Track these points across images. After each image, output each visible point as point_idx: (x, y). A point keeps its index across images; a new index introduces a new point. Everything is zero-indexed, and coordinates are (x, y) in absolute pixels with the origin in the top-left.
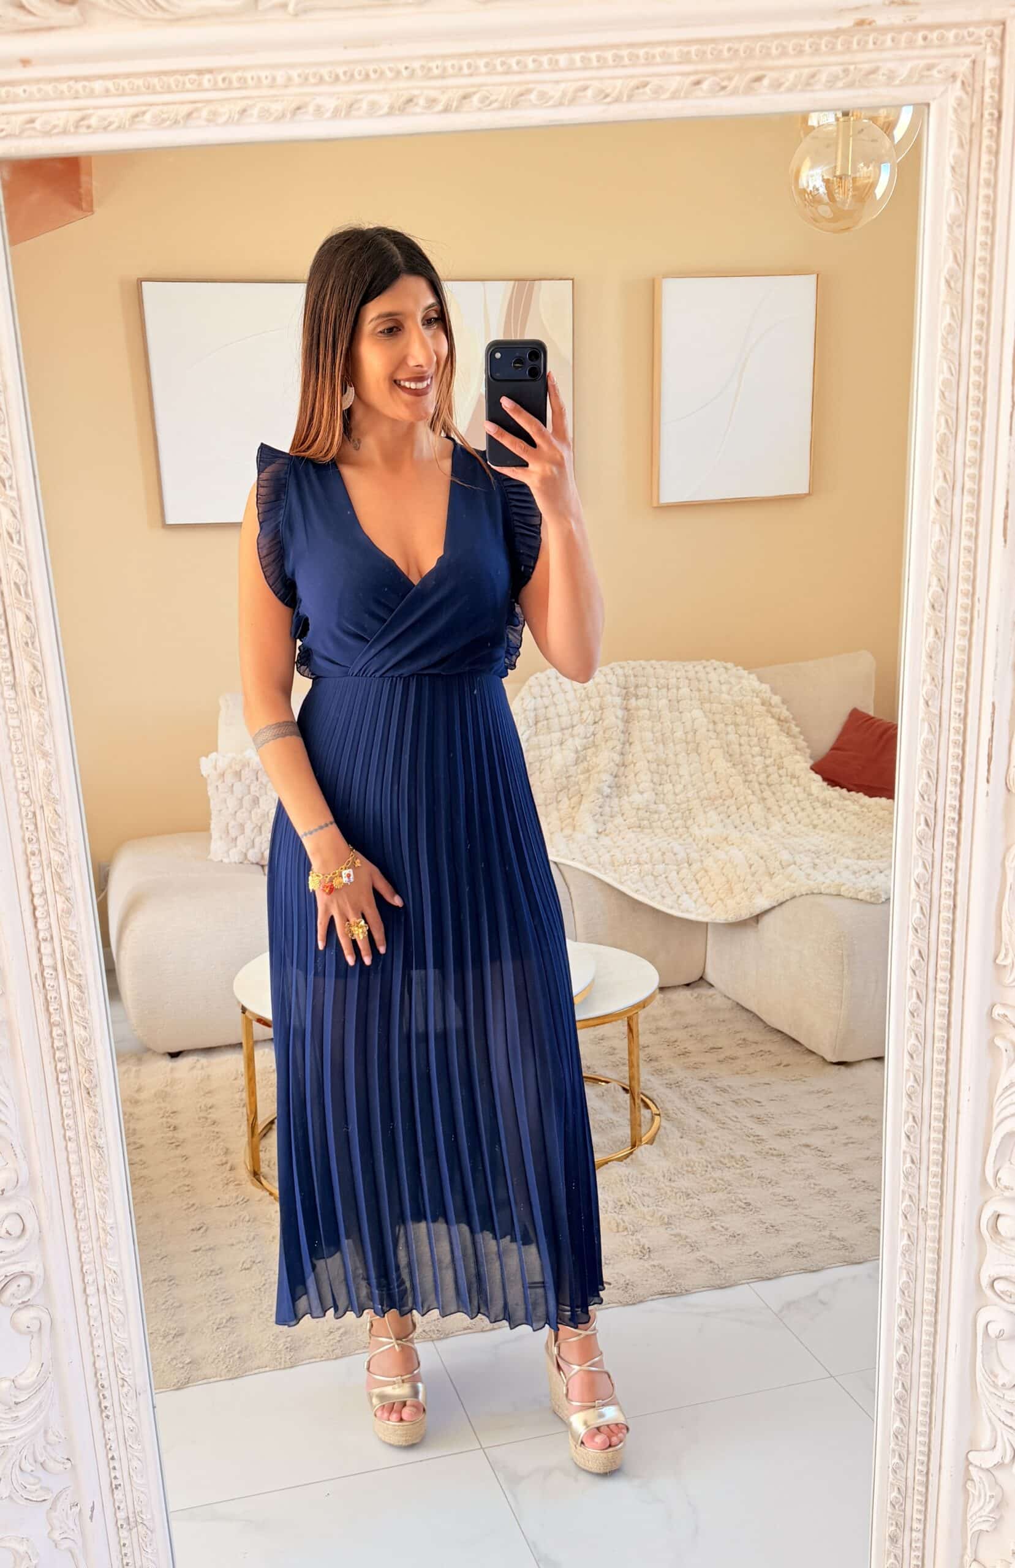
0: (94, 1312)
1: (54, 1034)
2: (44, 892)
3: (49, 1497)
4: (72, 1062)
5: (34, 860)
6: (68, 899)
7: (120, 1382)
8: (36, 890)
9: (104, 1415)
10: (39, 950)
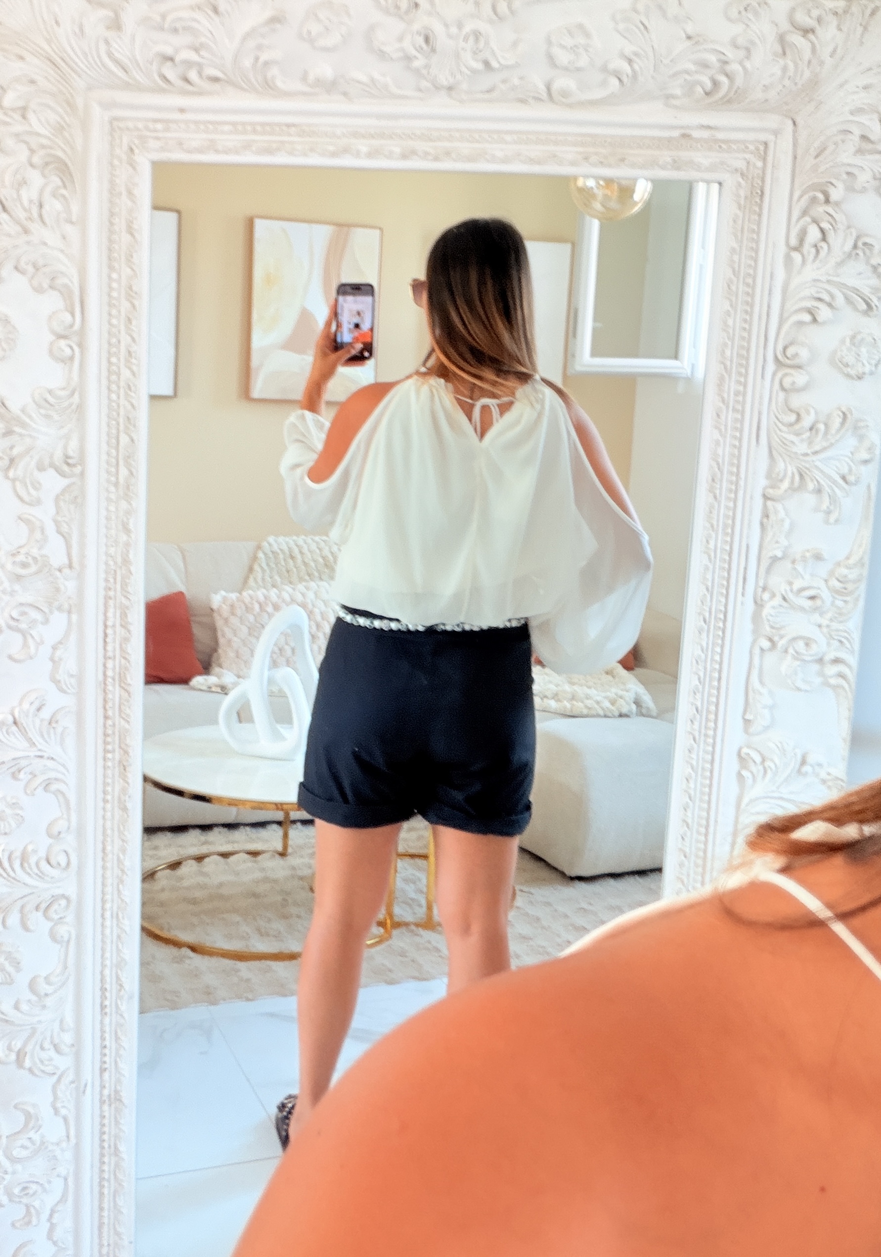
0: (108, 931)
1: (107, 726)
2: (114, 626)
3: (59, 1073)
4: (117, 746)
5: (111, 603)
6: (129, 631)
7: (119, 987)
8: (110, 623)
9: (104, 1012)
10: (105, 666)
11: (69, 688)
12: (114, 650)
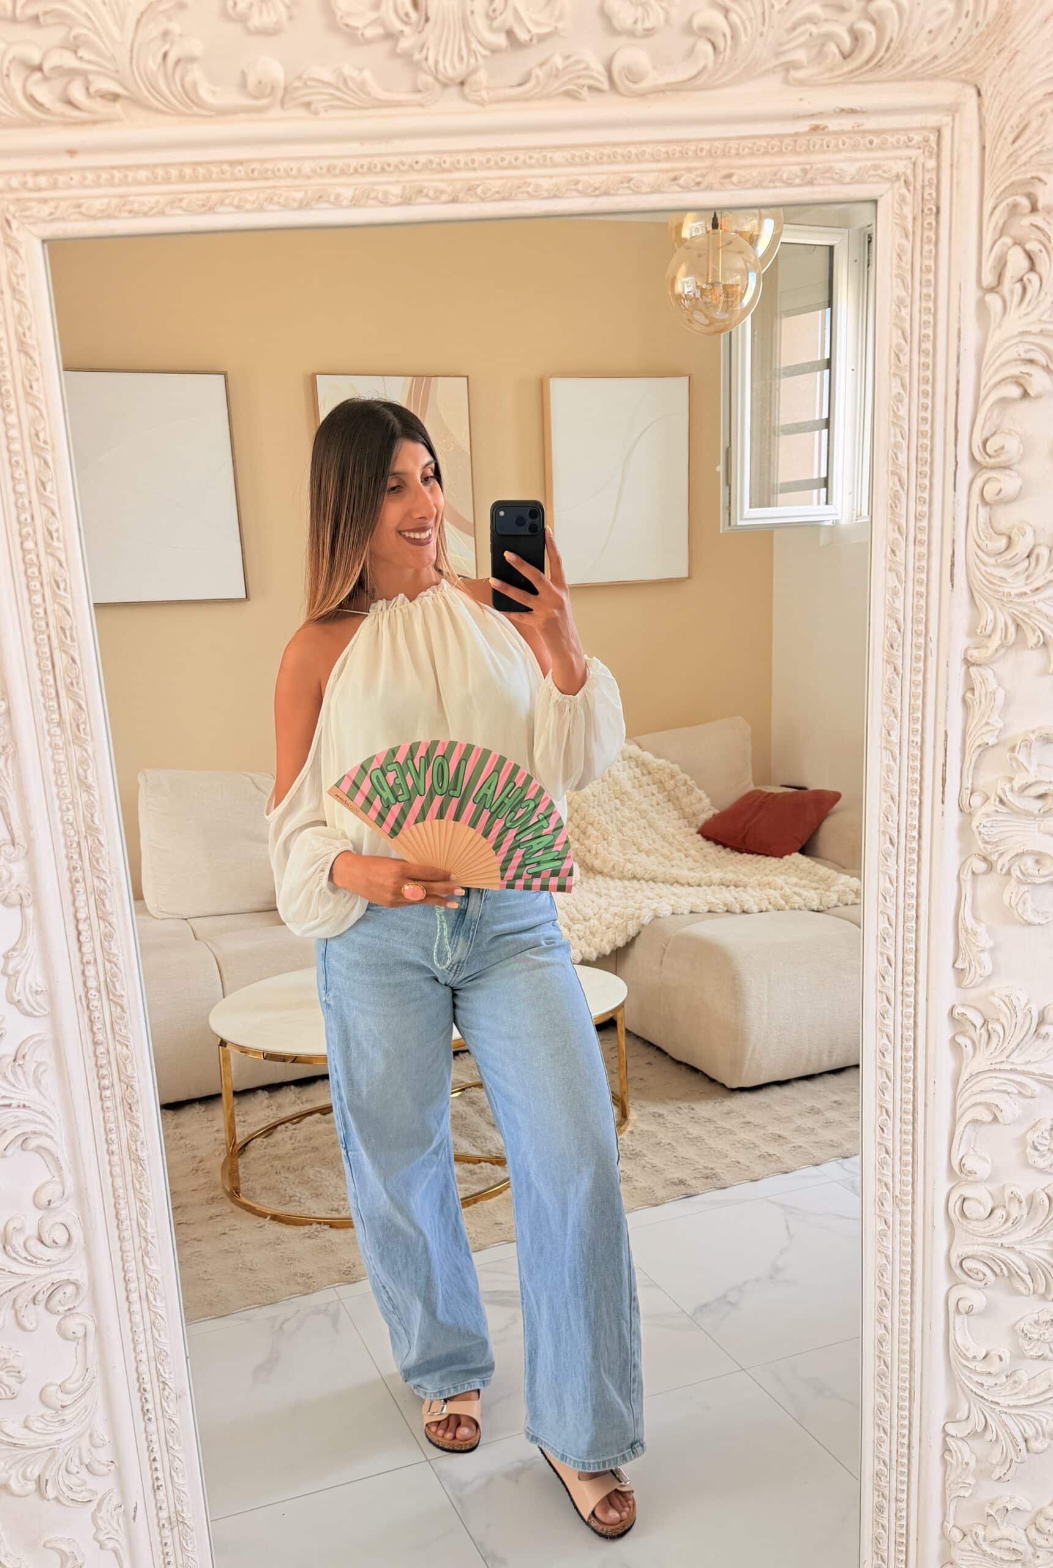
0: (137, 1318)
1: (98, 1052)
2: (88, 918)
3: (97, 1499)
4: (116, 1080)
5: (80, 887)
7: (162, 1386)
8: (82, 916)
9: (147, 1418)
10: (83, 973)
11: (35, 1010)
12: (94, 951)
